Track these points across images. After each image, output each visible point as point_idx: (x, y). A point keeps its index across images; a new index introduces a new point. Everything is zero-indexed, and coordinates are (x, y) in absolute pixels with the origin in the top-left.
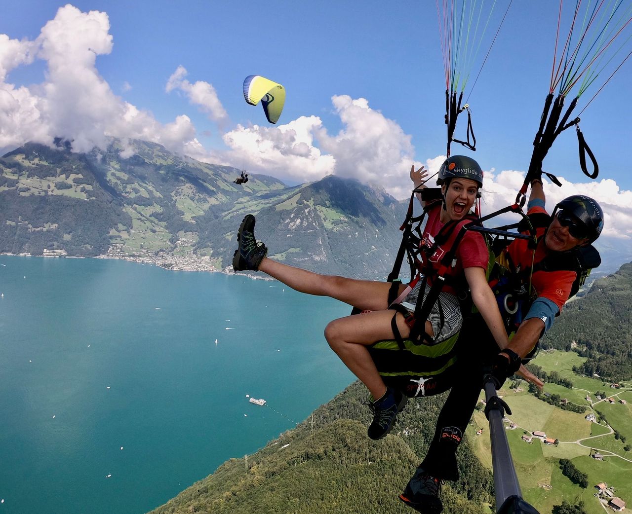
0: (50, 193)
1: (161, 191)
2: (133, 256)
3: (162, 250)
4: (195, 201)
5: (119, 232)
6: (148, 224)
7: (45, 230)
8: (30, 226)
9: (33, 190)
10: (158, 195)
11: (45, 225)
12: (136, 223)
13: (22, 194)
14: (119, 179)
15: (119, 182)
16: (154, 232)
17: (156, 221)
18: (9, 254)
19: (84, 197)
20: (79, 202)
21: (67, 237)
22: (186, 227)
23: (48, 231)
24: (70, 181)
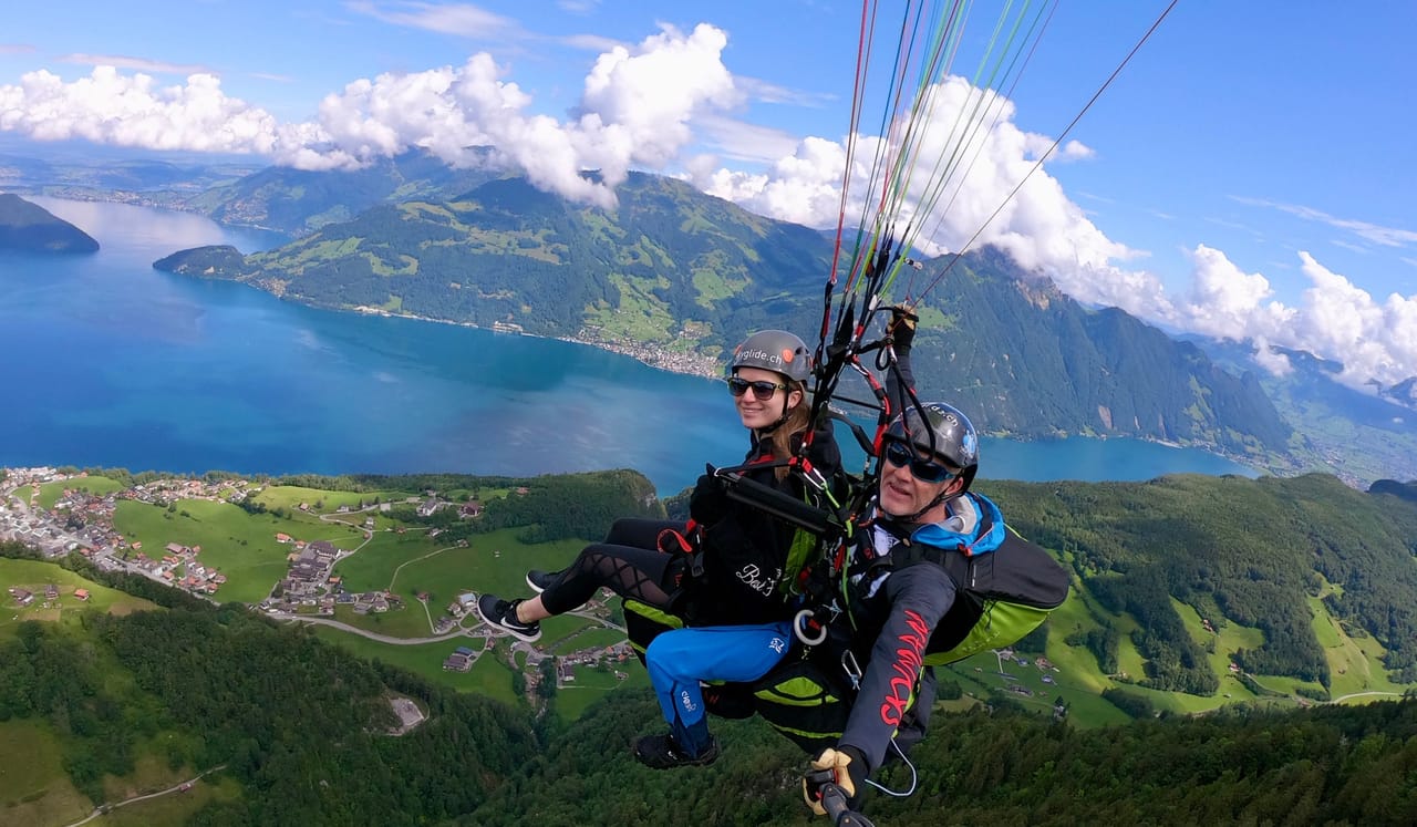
0: (511, 252)
1: (675, 258)
2: (611, 343)
3: (651, 341)
4: (724, 277)
5: (599, 310)
6: (644, 303)
7: (499, 297)
8: (480, 291)
9: (488, 247)
10: (668, 262)
11: (501, 292)
12: (625, 301)
13: (474, 251)
14: (612, 236)
15: (611, 242)
16: (648, 314)
17: (657, 301)
18: (451, 322)
19: (555, 260)
20: (548, 265)
21: (526, 309)
22: (698, 315)
23: (502, 300)
24: (538, 238)
